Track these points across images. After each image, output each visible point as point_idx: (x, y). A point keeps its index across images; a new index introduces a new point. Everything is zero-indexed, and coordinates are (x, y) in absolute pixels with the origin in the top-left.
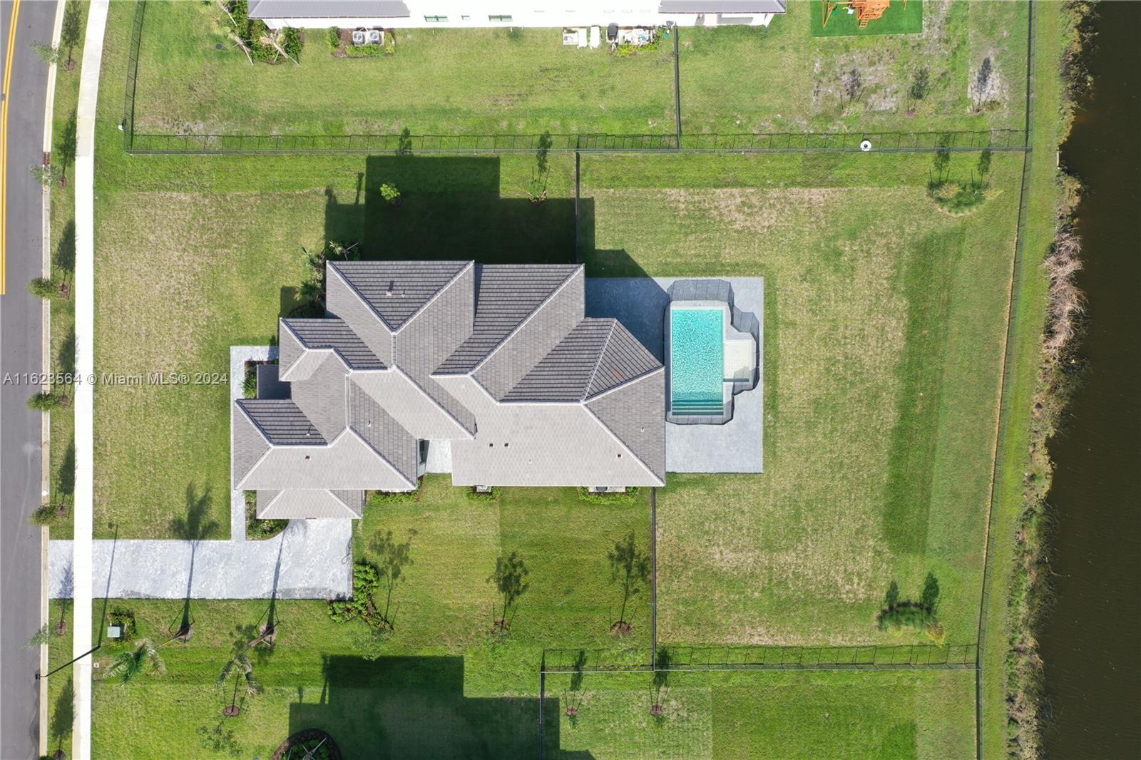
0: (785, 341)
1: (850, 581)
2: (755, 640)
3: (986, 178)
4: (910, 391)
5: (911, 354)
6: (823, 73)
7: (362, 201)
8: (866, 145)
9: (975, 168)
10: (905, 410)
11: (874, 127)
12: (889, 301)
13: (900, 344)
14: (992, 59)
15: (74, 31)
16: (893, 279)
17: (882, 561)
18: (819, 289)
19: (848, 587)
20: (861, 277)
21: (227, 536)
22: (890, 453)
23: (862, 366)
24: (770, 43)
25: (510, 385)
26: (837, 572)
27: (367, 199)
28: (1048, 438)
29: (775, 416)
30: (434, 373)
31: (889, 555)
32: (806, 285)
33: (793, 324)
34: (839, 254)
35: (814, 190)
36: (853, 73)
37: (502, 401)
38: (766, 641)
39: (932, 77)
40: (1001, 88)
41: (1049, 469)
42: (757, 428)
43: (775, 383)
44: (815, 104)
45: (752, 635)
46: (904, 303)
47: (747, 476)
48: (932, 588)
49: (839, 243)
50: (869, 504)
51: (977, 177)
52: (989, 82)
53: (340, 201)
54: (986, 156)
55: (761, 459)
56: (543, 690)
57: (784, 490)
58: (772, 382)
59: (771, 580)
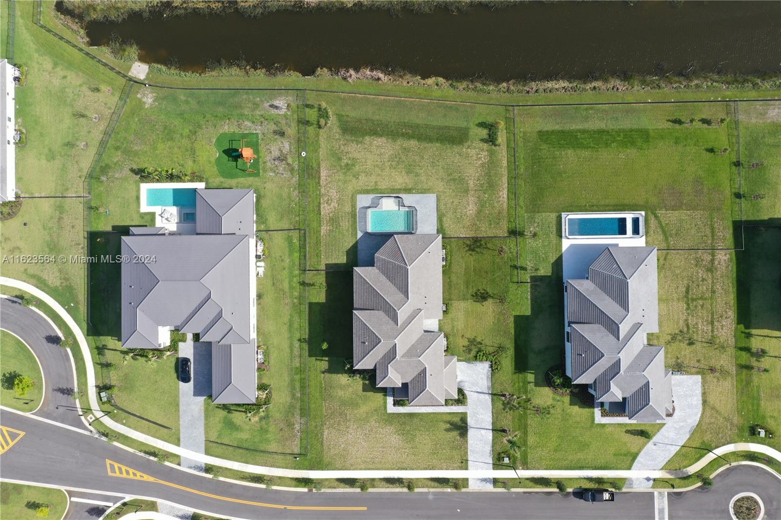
0: (383, 185)
1: (480, 158)
2: (505, 196)
3: (316, 106)
4: (403, 135)
5: (387, 135)
6: (275, 172)
7: (327, 359)
8: (304, 154)
9: (312, 110)
10: (410, 137)
11: (296, 151)
12: (366, 144)
13: (384, 139)
14: (268, 104)
15: (258, 479)
16: (358, 143)
17: (471, 145)
18: (362, 172)
19: (483, 159)
20: (356, 155)
21: (465, 414)
22: (428, 143)
23: (393, 155)
24: (262, 193)
25: (402, 296)
26: (477, 163)
27: (326, 357)
28: (421, 79)
29: (413, 189)
30: (397, 325)
31: (469, 143)
32: (360, 177)
33: (376, 182)
34: (347, 165)
35: (322, 174)
36: (274, 160)
37: (408, 299)
38: (505, 191)
39: (276, 128)
40: (280, 100)
41: (434, 78)
42: (418, 196)
43: (400, 189)
44: (287, 175)
45: (503, 197)
46: (367, 138)
47: (438, 200)
48: (482, 125)
49: (343, 165)
50: (449, 151)
51: (316, 109)
52: (278, 105)
53: (327, 368)
54: (307, 106)
55: (431, 195)
56: (527, 282)
57: (443, 185)
58: (399, 191)
59: (480, 190)
